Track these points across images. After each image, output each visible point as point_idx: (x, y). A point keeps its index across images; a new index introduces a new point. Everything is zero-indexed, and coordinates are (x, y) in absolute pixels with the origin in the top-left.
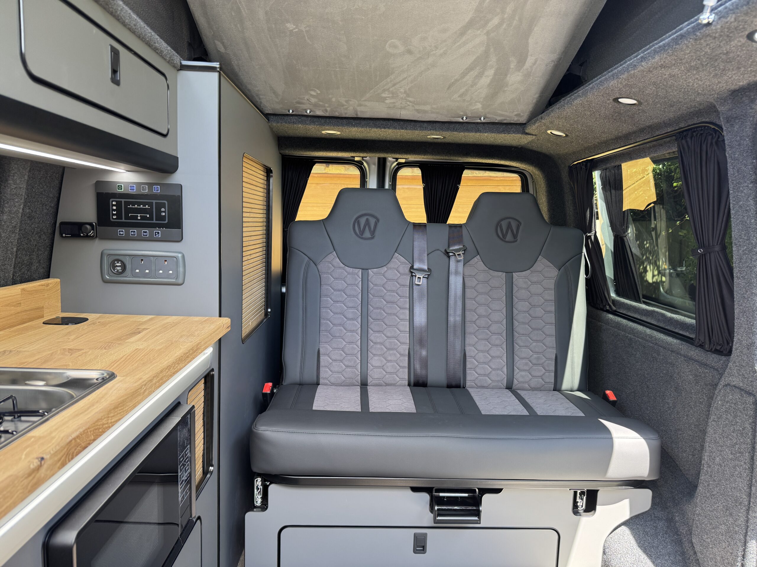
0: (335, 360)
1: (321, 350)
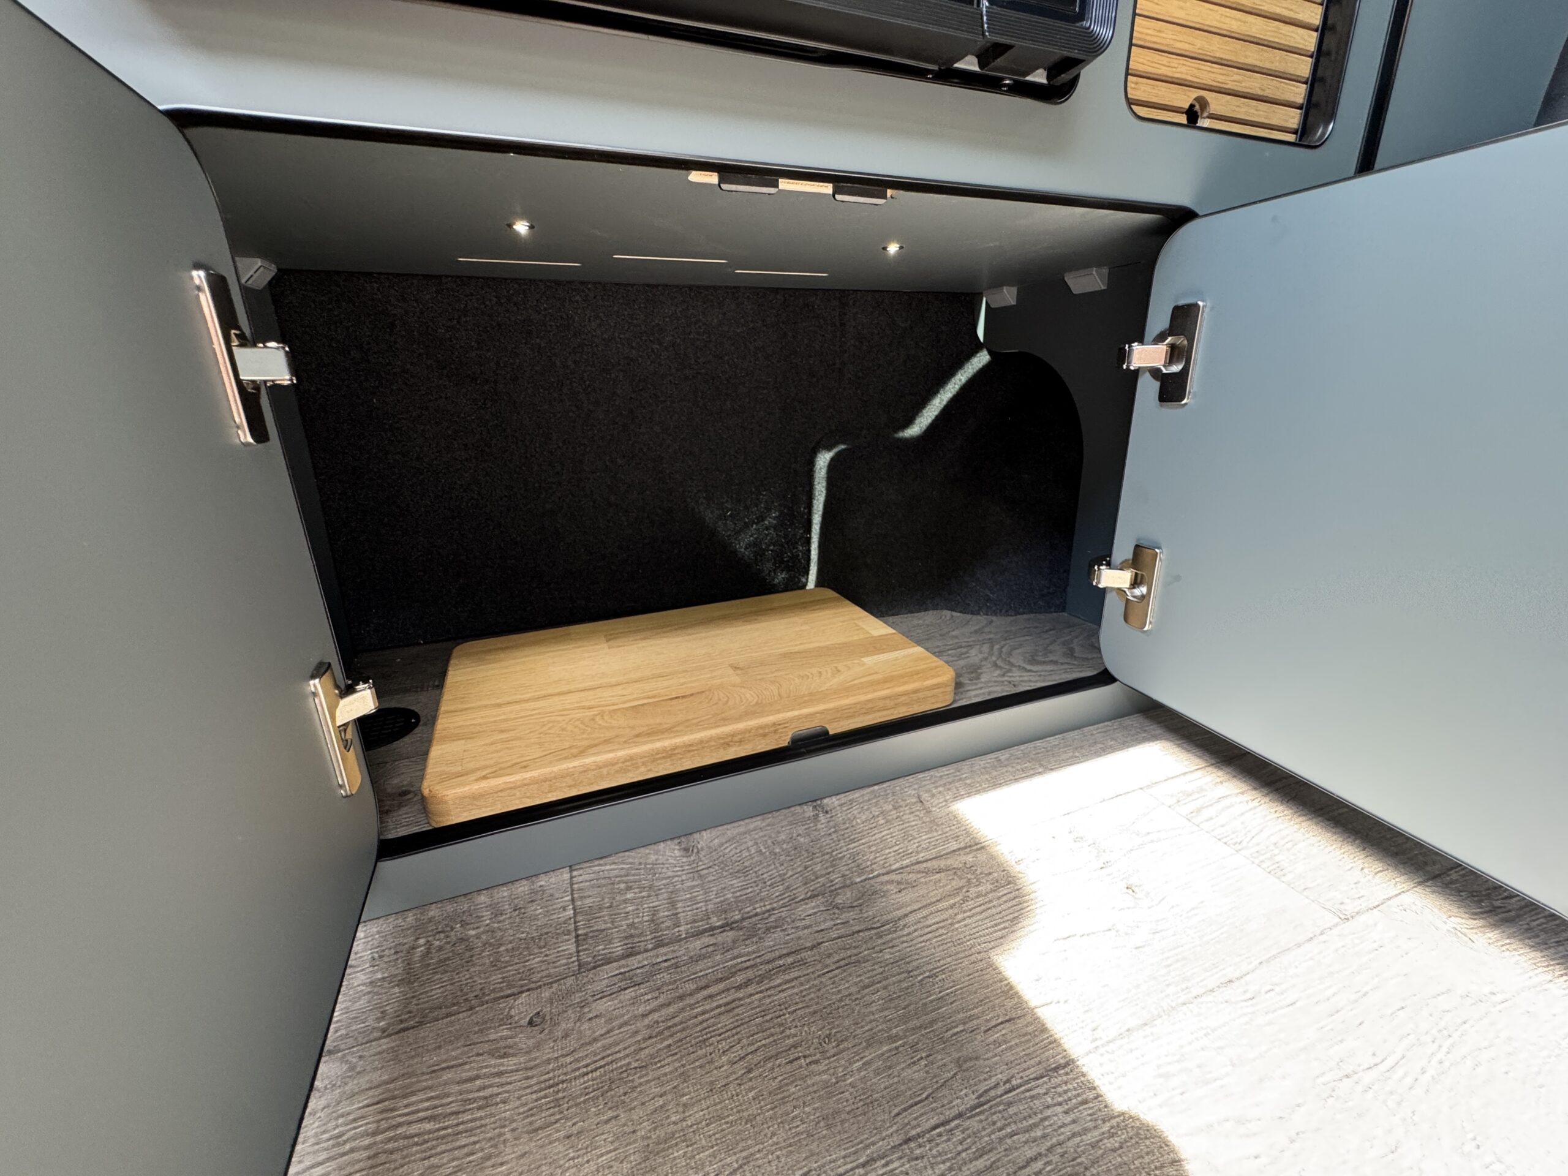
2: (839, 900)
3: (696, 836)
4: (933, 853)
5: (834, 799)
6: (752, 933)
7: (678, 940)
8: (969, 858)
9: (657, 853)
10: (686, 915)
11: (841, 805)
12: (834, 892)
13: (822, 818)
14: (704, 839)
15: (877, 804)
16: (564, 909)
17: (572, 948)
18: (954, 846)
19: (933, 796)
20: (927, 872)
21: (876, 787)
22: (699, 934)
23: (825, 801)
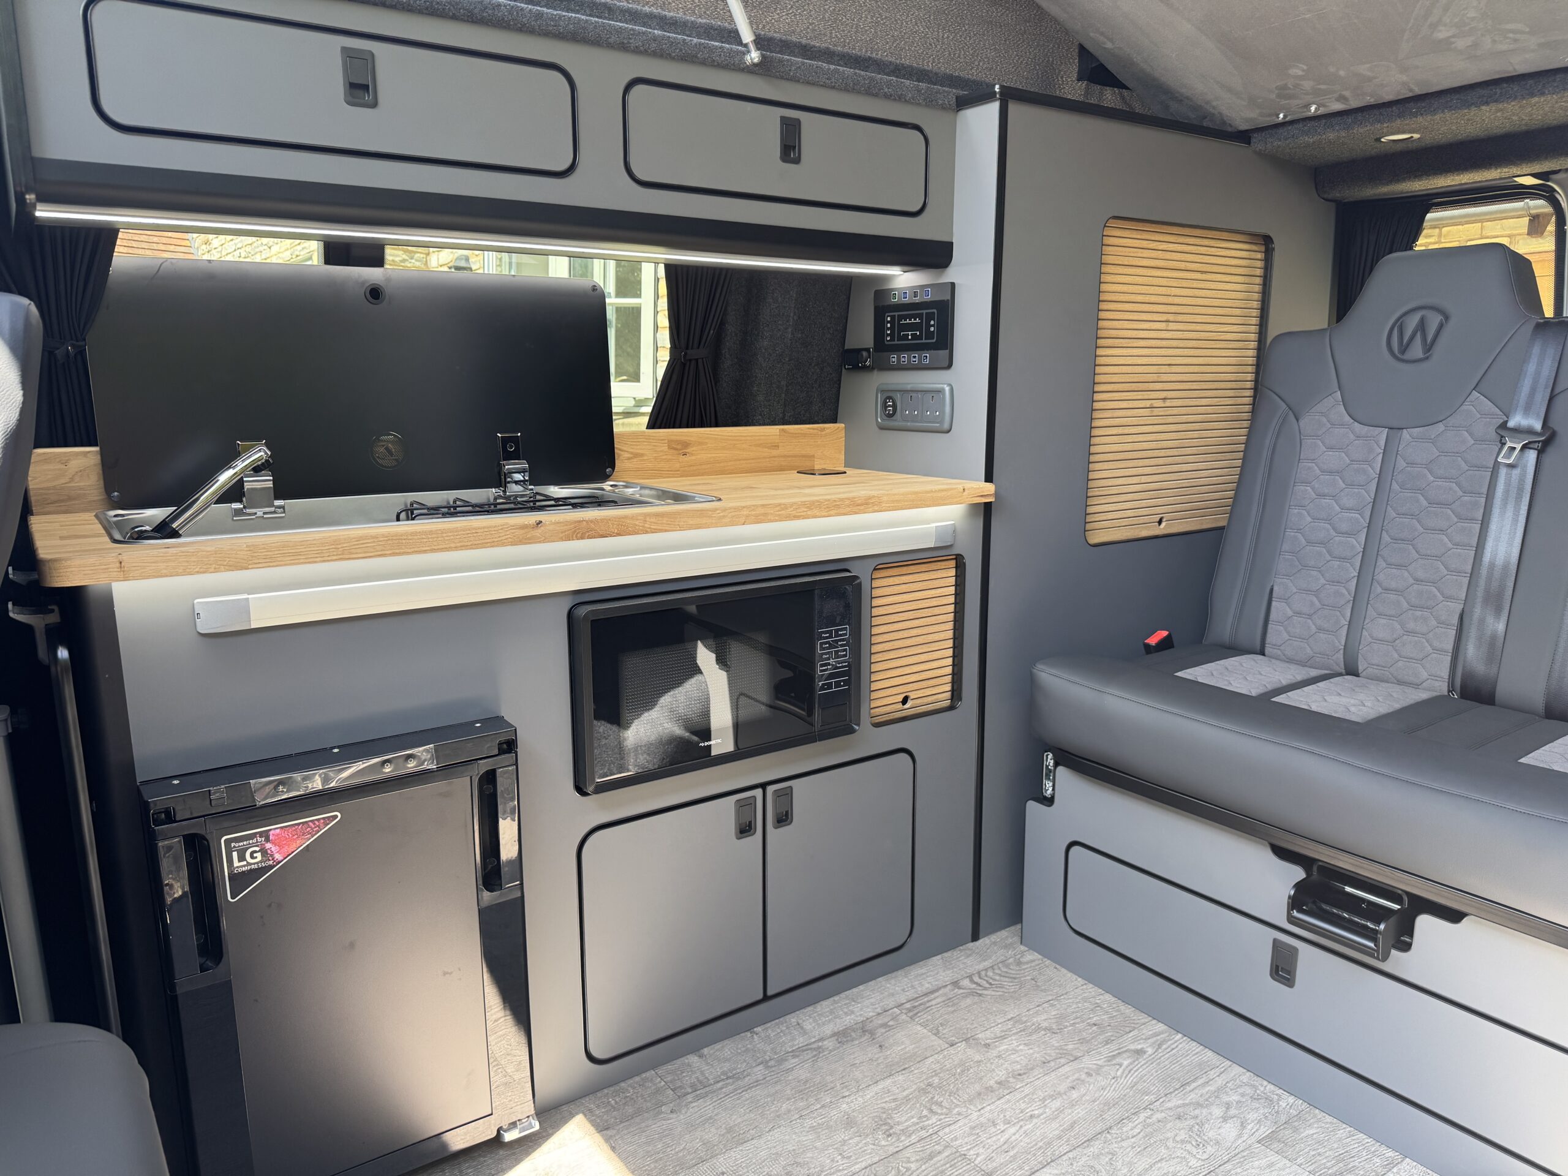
0: (1298, 613)
1: (1276, 588)
2: (769, 1064)
3: (702, 1051)
4: (805, 1044)
5: (759, 1028)
6: (739, 1079)
7: (712, 1084)
8: (820, 1044)
9: (687, 1059)
10: (710, 1077)
11: (763, 1030)
12: (767, 1062)
13: (755, 1036)
14: (706, 1051)
15: (779, 1028)
16: (660, 1082)
17: (672, 1093)
18: (813, 1040)
19: (804, 1021)
20: (803, 1051)
21: (777, 1021)
22: (718, 1082)
23: (755, 1029)
